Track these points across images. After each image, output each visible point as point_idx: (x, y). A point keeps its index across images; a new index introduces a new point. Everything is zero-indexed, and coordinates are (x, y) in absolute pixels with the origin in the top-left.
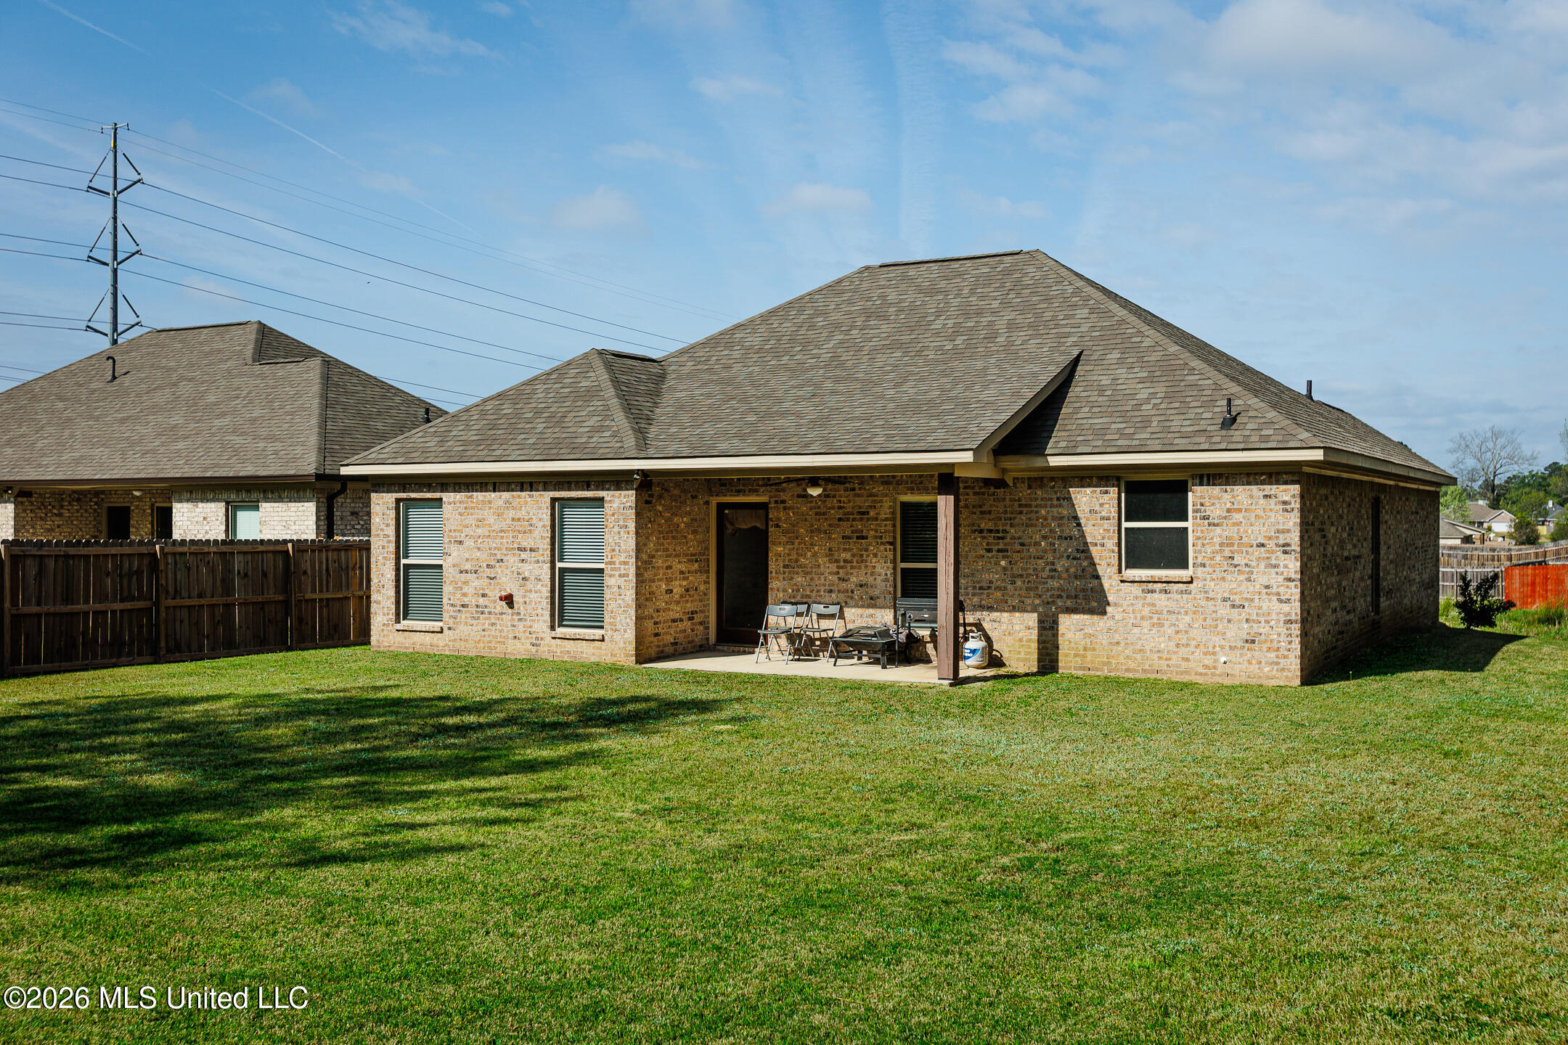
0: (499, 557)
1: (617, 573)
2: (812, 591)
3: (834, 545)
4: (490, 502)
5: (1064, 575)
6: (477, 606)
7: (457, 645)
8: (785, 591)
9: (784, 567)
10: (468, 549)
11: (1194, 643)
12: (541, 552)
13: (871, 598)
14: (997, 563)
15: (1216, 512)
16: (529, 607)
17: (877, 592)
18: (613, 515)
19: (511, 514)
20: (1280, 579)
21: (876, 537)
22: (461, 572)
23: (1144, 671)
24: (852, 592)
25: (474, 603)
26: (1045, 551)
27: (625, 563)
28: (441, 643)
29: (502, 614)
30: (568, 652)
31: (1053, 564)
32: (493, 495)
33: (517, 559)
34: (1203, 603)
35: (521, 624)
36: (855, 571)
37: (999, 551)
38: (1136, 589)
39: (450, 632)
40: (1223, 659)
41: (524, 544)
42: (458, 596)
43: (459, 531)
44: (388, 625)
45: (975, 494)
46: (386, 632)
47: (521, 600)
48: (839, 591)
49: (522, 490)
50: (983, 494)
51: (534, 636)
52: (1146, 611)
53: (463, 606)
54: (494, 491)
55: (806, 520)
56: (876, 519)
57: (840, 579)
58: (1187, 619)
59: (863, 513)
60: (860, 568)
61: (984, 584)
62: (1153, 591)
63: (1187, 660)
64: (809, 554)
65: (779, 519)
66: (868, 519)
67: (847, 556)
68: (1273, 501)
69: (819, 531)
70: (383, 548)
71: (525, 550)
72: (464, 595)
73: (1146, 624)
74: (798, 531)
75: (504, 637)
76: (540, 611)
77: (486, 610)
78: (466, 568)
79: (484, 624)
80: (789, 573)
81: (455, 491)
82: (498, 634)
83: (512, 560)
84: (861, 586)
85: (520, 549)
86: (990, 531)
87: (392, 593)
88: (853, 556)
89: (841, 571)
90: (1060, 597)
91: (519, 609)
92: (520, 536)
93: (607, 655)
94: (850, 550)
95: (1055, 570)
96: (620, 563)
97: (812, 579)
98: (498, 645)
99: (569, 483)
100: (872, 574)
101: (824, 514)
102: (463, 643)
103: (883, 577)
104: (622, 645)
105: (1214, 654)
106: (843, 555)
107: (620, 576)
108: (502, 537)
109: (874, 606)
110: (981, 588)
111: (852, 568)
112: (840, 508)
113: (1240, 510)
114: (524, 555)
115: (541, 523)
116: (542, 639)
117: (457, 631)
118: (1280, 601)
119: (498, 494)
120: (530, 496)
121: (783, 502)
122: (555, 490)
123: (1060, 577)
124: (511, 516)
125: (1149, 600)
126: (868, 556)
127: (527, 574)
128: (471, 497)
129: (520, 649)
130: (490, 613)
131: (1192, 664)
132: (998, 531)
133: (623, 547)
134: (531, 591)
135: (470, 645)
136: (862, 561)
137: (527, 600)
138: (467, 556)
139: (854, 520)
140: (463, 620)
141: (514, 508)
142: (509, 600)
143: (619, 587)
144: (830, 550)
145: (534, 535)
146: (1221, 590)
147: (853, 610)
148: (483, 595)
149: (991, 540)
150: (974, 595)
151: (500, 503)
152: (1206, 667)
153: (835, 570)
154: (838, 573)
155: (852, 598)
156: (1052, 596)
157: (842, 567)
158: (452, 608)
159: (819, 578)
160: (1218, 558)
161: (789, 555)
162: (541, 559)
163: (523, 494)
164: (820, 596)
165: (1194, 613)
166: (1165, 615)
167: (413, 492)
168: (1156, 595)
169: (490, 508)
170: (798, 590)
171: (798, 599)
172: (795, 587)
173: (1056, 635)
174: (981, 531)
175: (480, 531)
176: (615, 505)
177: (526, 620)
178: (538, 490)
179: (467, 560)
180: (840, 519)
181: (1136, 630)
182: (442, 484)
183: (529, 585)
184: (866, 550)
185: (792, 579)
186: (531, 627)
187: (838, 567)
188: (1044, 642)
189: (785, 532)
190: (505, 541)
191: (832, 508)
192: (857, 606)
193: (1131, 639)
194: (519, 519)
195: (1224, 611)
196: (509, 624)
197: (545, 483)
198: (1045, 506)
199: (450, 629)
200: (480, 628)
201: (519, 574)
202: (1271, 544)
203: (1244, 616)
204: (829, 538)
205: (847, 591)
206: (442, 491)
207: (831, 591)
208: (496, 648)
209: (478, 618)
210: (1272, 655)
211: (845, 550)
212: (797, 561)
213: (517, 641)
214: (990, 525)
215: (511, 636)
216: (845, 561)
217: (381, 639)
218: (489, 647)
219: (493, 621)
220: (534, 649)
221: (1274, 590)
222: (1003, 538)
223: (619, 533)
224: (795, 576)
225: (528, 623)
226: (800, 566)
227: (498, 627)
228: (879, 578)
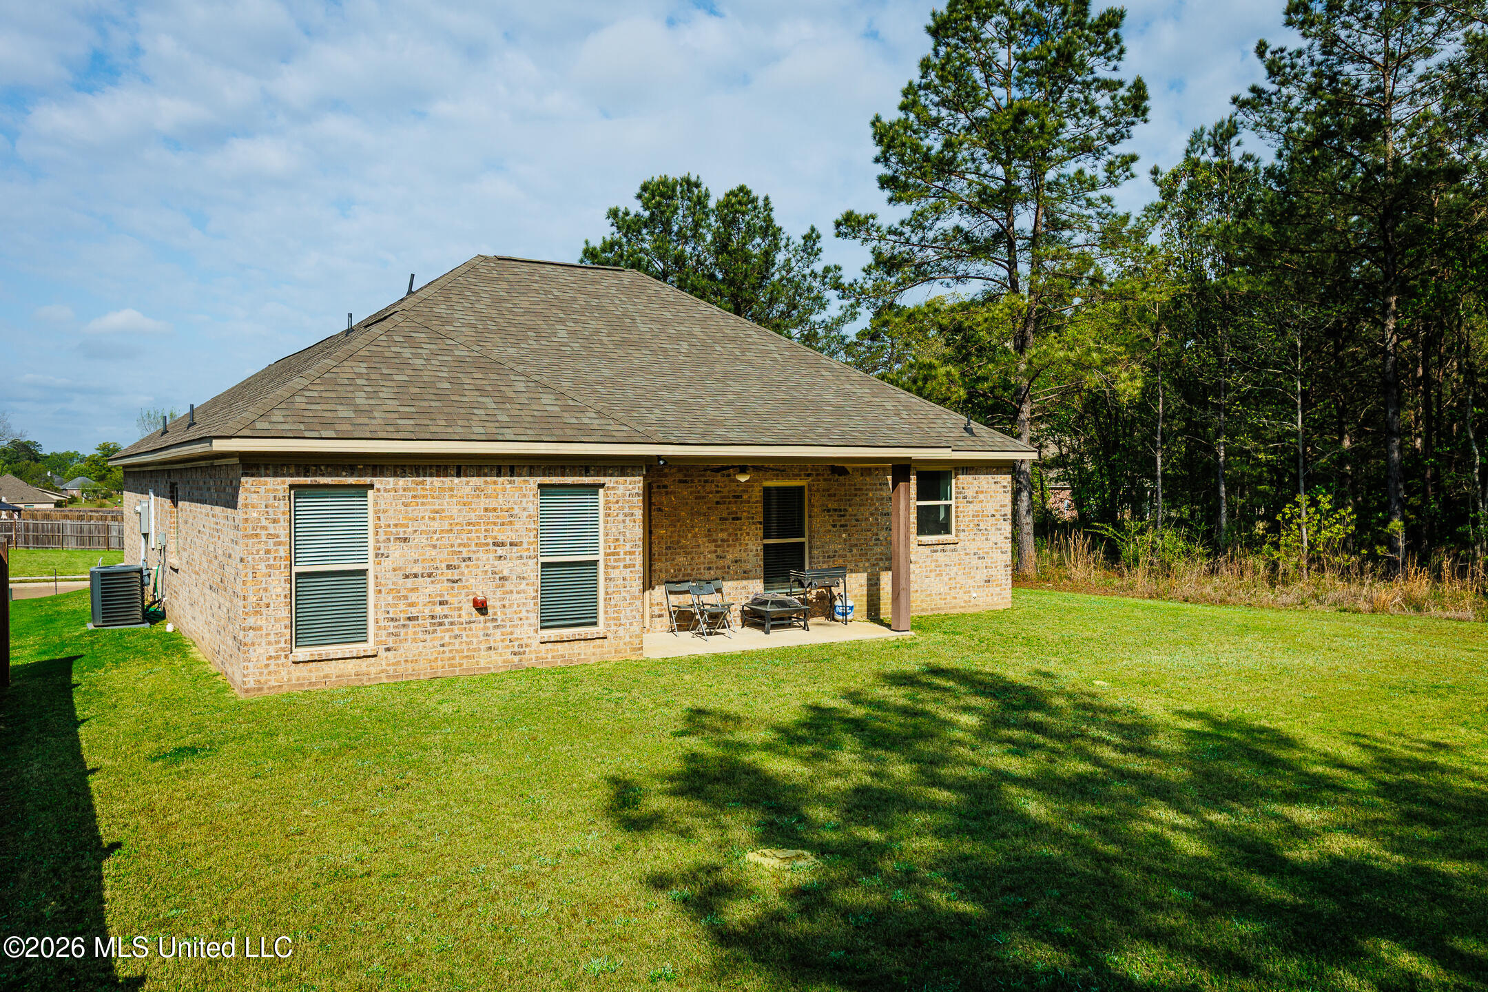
0: (465, 555)
1: (622, 564)
2: (692, 570)
3: (712, 526)
4: (451, 489)
5: (884, 543)
6: (433, 617)
7: (400, 668)
8: (667, 571)
9: (667, 549)
10: (417, 547)
11: (958, 586)
12: (525, 546)
13: (745, 572)
14: (840, 536)
15: (970, 493)
16: (508, 611)
17: (749, 567)
18: (617, 502)
19: (485, 501)
20: (1002, 537)
21: (748, 518)
22: (407, 577)
23: (932, 609)
24: (729, 568)
25: (427, 613)
26: (872, 525)
27: (631, 553)
28: (373, 670)
29: (470, 622)
30: (563, 656)
31: (877, 534)
32: (456, 480)
33: (491, 556)
34: (963, 557)
35: (498, 632)
36: (730, 549)
37: (841, 526)
38: (927, 550)
39: (390, 654)
40: (975, 595)
41: (501, 538)
42: (402, 607)
43: (402, 525)
44: (278, 657)
45: (825, 480)
46: (272, 668)
47: (499, 604)
48: (717, 568)
49: (499, 475)
50: (830, 480)
51: (516, 644)
52: (933, 567)
53: (409, 619)
54: (458, 475)
55: (687, 504)
56: (749, 502)
57: (717, 557)
58: (955, 569)
59: (738, 497)
60: (735, 546)
61: (831, 554)
62: (936, 551)
63: (955, 598)
64: (690, 535)
65: (661, 503)
66: (742, 502)
67: (724, 535)
68: (998, 485)
69: (699, 513)
70: (268, 552)
71: (503, 544)
72: (412, 605)
73: (933, 575)
74: (679, 514)
75: (474, 650)
76: (524, 614)
77: (446, 621)
78: (414, 571)
79: (442, 638)
80: (672, 554)
81: (395, 475)
82: (464, 647)
83: (485, 558)
84: (736, 562)
85: (495, 544)
86: (835, 510)
87: (284, 613)
88: (729, 535)
89: (718, 549)
90: (881, 559)
91: (495, 614)
92: (496, 528)
93: (610, 652)
94: (726, 530)
95: (878, 539)
96: (625, 554)
97: (692, 558)
98: (465, 661)
99: (563, 467)
100: (745, 550)
101: (703, 498)
102: (410, 666)
103: (755, 552)
104: (627, 639)
105: (969, 592)
106: (720, 535)
107: (625, 567)
108: (470, 532)
109: (747, 578)
110: (829, 557)
111: (728, 546)
112: (717, 492)
113: (982, 492)
114: (500, 551)
115: (526, 514)
116: (527, 646)
117: (401, 651)
118: (1002, 552)
119: (463, 479)
120: (510, 482)
121: (665, 487)
122: (544, 475)
123: (881, 545)
124: (482, 506)
125: (934, 558)
126: (741, 535)
127: (506, 573)
128: (422, 483)
129: (496, 661)
130: (452, 623)
131: (958, 601)
132: (840, 510)
133: (628, 536)
134: (511, 592)
135: (422, 664)
136: (737, 540)
137: (507, 603)
138: (416, 557)
139: (730, 503)
140: (410, 636)
141: (487, 497)
142: (481, 607)
143: (624, 579)
144: (709, 530)
145: (516, 527)
146: (972, 548)
147: (730, 583)
148: (441, 603)
149: (836, 518)
150: (824, 562)
151: (468, 489)
152: (966, 602)
153: (714, 548)
154: (716, 551)
155: (728, 573)
156: (876, 559)
157: (719, 546)
158: (392, 624)
159: (699, 558)
160: (972, 525)
161: (671, 537)
162: (525, 554)
163: (501, 479)
164: (700, 574)
165: (960, 564)
166: (943, 568)
167: (323, 475)
168: (938, 554)
169: (452, 496)
170: (680, 570)
171: (680, 578)
172: (677, 568)
173: (879, 590)
174: (829, 511)
175: (436, 525)
176: (619, 492)
177: (503, 626)
178: (520, 475)
179: (416, 561)
180: (718, 503)
181: (927, 580)
182: (375, 467)
183: (509, 586)
184: (741, 530)
185: (673, 560)
186: (512, 633)
187: (716, 546)
188: (872, 595)
189: (667, 516)
190: (474, 535)
191: (711, 492)
192: (732, 579)
193: (924, 587)
194: (495, 510)
195: (975, 561)
196: (482, 633)
197: (531, 467)
198: (872, 490)
199: (388, 649)
200: (437, 643)
201: (494, 573)
202: (998, 516)
203: (984, 565)
204: (708, 520)
205: (724, 567)
206: (374, 475)
207: (710, 569)
208: (461, 665)
209: (435, 631)
210: (998, 589)
211: (722, 530)
212: (679, 542)
213: (492, 652)
214: (835, 506)
215: (483, 647)
216: (722, 540)
217: (263, 679)
218: (451, 665)
219: (457, 632)
220: (516, 659)
221: (999, 546)
222: (843, 516)
223: (624, 521)
224: (677, 557)
225: (509, 630)
226: (682, 547)
227: (465, 638)
228: (751, 554)
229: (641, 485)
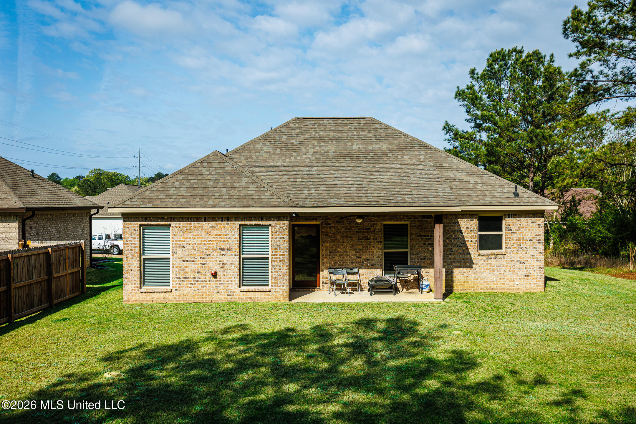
0: (208, 253)
1: (278, 260)
2: (343, 263)
3: (354, 242)
4: (202, 227)
5: (456, 253)
6: (194, 278)
7: (181, 298)
8: (330, 263)
9: (330, 252)
10: (188, 249)
11: (506, 278)
12: (234, 250)
13: (372, 265)
14: (428, 249)
15: (514, 228)
16: (226, 277)
17: (374, 262)
18: (276, 232)
19: (216, 232)
20: (538, 252)
21: (374, 239)
22: (184, 261)
23: (488, 289)
24: (363, 262)
25: (192, 276)
26: (448, 244)
27: (282, 255)
28: (171, 297)
29: (210, 281)
30: (250, 298)
31: (451, 249)
32: (204, 223)
33: (219, 254)
34: (509, 262)
35: (222, 286)
36: (364, 254)
37: (429, 244)
38: (484, 258)
39: (177, 291)
40: (517, 283)
41: (223, 247)
42: (182, 273)
43: (182, 241)
44: (135, 290)
45: (418, 221)
46: (133, 294)
47: (222, 274)
48: (357, 263)
49: (222, 221)
50: (422, 221)
51: (230, 291)
52: (488, 266)
53: (185, 278)
54: (205, 221)
55: (340, 232)
56: (374, 232)
57: (357, 257)
58: (504, 268)
59: (368, 229)
60: (366, 252)
61: (422, 258)
62: (491, 258)
63: (504, 284)
64: (342, 247)
65: (327, 232)
66: (370, 232)
67: (361, 247)
68: (535, 224)
69: (347, 237)
70: (131, 250)
71: (224, 250)
72: (186, 273)
73: (488, 271)
74: (336, 237)
75: (211, 292)
76: (233, 279)
77: (200, 280)
78: (187, 259)
79: (198, 287)
80: (332, 255)
81: (179, 221)
82: (207, 291)
83: (216, 255)
84: (367, 260)
85: (220, 249)
86: (425, 236)
87: (138, 273)
88: (363, 247)
89: (357, 254)
90: (454, 262)
91: (220, 278)
92: (221, 243)
93: (272, 298)
94: (361, 245)
95: (452, 251)
96: (280, 255)
97: (343, 258)
98: (207, 297)
99: (251, 217)
100: (372, 255)
101: (349, 229)
102: (185, 297)
103: (377, 256)
104: (281, 293)
105: (514, 281)
106: (359, 247)
107: (280, 261)
108: (210, 244)
109: (373, 268)
110: (421, 259)
111: (363, 252)
112: (357, 227)
113: (523, 227)
114: (223, 252)
115: (234, 237)
116: (234, 292)
117: (181, 291)
118: (537, 261)
119: (207, 222)
120: (227, 224)
121: (329, 224)
122: (242, 221)
123: (454, 254)
124: (215, 233)
125: (489, 262)
126: (370, 247)
127: (225, 261)
128: (190, 224)
129: (222, 298)
130: (202, 281)
131: (505, 286)
132: (428, 236)
133: (281, 247)
134: (227, 269)
135: (190, 297)
136: (367, 249)
137: (225, 274)
138: (188, 253)
139: (364, 232)
140: (185, 285)
141: (217, 230)
142: (215, 275)
143: (279, 266)
144: (352, 245)
145: (230, 242)
146: (516, 257)
147: (364, 270)
148: (198, 273)
149: (425, 240)
150: (418, 262)
151: (209, 227)
152: (511, 286)
153: (355, 253)
154: (356, 255)
155: (363, 265)
156: (451, 262)
157: (358, 252)
158: (178, 280)
159: (347, 257)
160: (515, 245)
161: (332, 247)
162: (234, 254)
163: (223, 223)
164: (348, 265)
165: (507, 266)
166: (495, 267)
167: (152, 221)
168: (492, 260)
169: (202, 229)
170: (337, 263)
171: (337, 266)
172: (335, 262)
173: (452, 277)
174: (421, 236)
175: (195, 241)
176: (277, 228)
177: (224, 284)
178: (231, 221)
179: (187, 255)
180: (357, 232)
181: (484, 274)
182: (171, 218)
183: (226, 267)
184: (369, 245)
185: (333, 258)
186: (228, 287)
187: (356, 252)
188: (448, 280)
189: (330, 237)
190: (211, 245)
191: (353, 227)
192: (365, 268)
193: (482, 277)
194: (220, 235)
195: (517, 265)
196: (214, 286)
197: (236, 218)
198: (448, 226)
199: (176, 290)
200: (196, 288)
201: (220, 261)
202: (534, 240)
203: (525, 267)
204: (352, 240)
205: (360, 262)
206: (171, 221)
207: (353, 263)
208: (206, 298)
209: (195, 284)
210: (535, 281)
211: (359, 245)
212: (336, 250)
213: (219, 294)
214: (425, 234)
215: (215, 291)
216: (359, 249)
217: (130, 297)
218: (202, 298)
219: (204, 285)
220: (229, 298)
221: (535, 257)
222: (430, 239)
223: (279, 241)
224: (335, 257)
225: (226, 285)
226: (338, 252)
227: (207, 288)
228: (375, 257)
229: (288, 225)
